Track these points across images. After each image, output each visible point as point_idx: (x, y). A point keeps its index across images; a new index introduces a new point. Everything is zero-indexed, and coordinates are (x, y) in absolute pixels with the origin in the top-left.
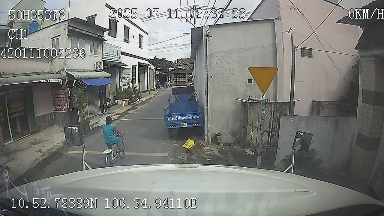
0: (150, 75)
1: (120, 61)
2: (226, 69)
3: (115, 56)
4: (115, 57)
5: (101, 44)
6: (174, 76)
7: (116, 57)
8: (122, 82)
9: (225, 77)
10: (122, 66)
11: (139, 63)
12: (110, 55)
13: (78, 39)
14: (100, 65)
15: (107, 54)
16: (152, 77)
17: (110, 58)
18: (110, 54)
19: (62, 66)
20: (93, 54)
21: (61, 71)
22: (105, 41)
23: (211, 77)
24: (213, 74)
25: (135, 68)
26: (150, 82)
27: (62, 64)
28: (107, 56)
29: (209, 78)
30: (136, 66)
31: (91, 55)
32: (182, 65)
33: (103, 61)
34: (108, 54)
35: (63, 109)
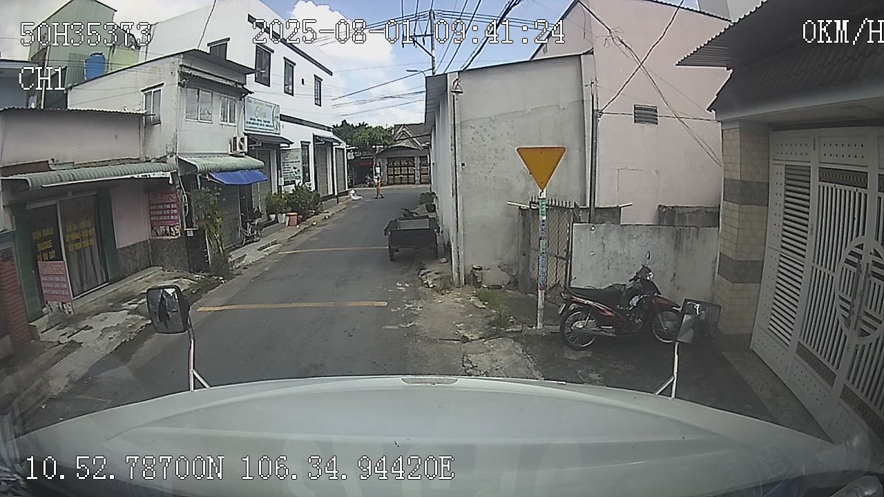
0: (338, 163)
1: (279, 134)
2: (490, 150)
3: (269, 124)
4: (267, 126)
5: (241, 100)
6: (386, 163)
7: (270, 126)
8: (283, 179)
9: (488, 164)
10: (282, 145)
11: (314, 136)
12: (259, 123)
13: (198, 91)
14: (242, 143)
15: (252, 121)
16: (342, 166)
17: (260, 129)
18: (258, 120)
19: (169, 147)
20: (227, 121)
21: (168, 157)
22: (249, 95)
23: (463, 165)
24: (467, 158)
25: (306, 148)
26: (337, 176)
27: (169, 141)
28: (253, 123)
29: (459, 165)
30: (309, 143)
31: (223, 123)
32: (404, 139)
33: (245, 134)
34: (254, 120)
35: (172, 232)
